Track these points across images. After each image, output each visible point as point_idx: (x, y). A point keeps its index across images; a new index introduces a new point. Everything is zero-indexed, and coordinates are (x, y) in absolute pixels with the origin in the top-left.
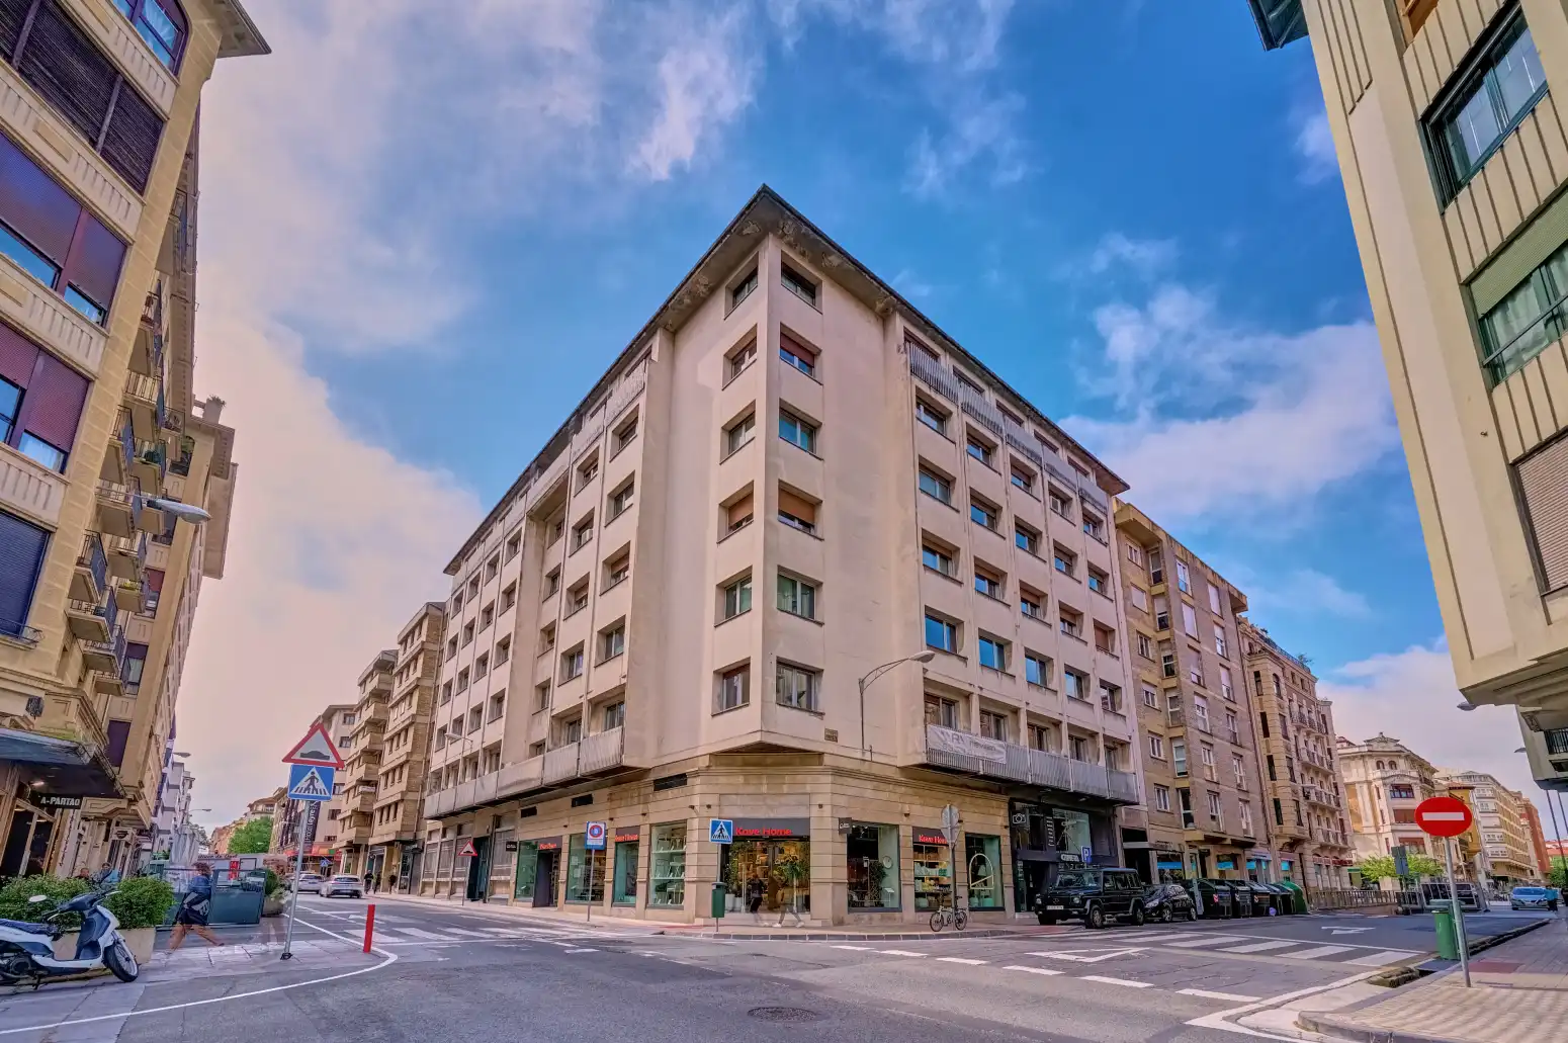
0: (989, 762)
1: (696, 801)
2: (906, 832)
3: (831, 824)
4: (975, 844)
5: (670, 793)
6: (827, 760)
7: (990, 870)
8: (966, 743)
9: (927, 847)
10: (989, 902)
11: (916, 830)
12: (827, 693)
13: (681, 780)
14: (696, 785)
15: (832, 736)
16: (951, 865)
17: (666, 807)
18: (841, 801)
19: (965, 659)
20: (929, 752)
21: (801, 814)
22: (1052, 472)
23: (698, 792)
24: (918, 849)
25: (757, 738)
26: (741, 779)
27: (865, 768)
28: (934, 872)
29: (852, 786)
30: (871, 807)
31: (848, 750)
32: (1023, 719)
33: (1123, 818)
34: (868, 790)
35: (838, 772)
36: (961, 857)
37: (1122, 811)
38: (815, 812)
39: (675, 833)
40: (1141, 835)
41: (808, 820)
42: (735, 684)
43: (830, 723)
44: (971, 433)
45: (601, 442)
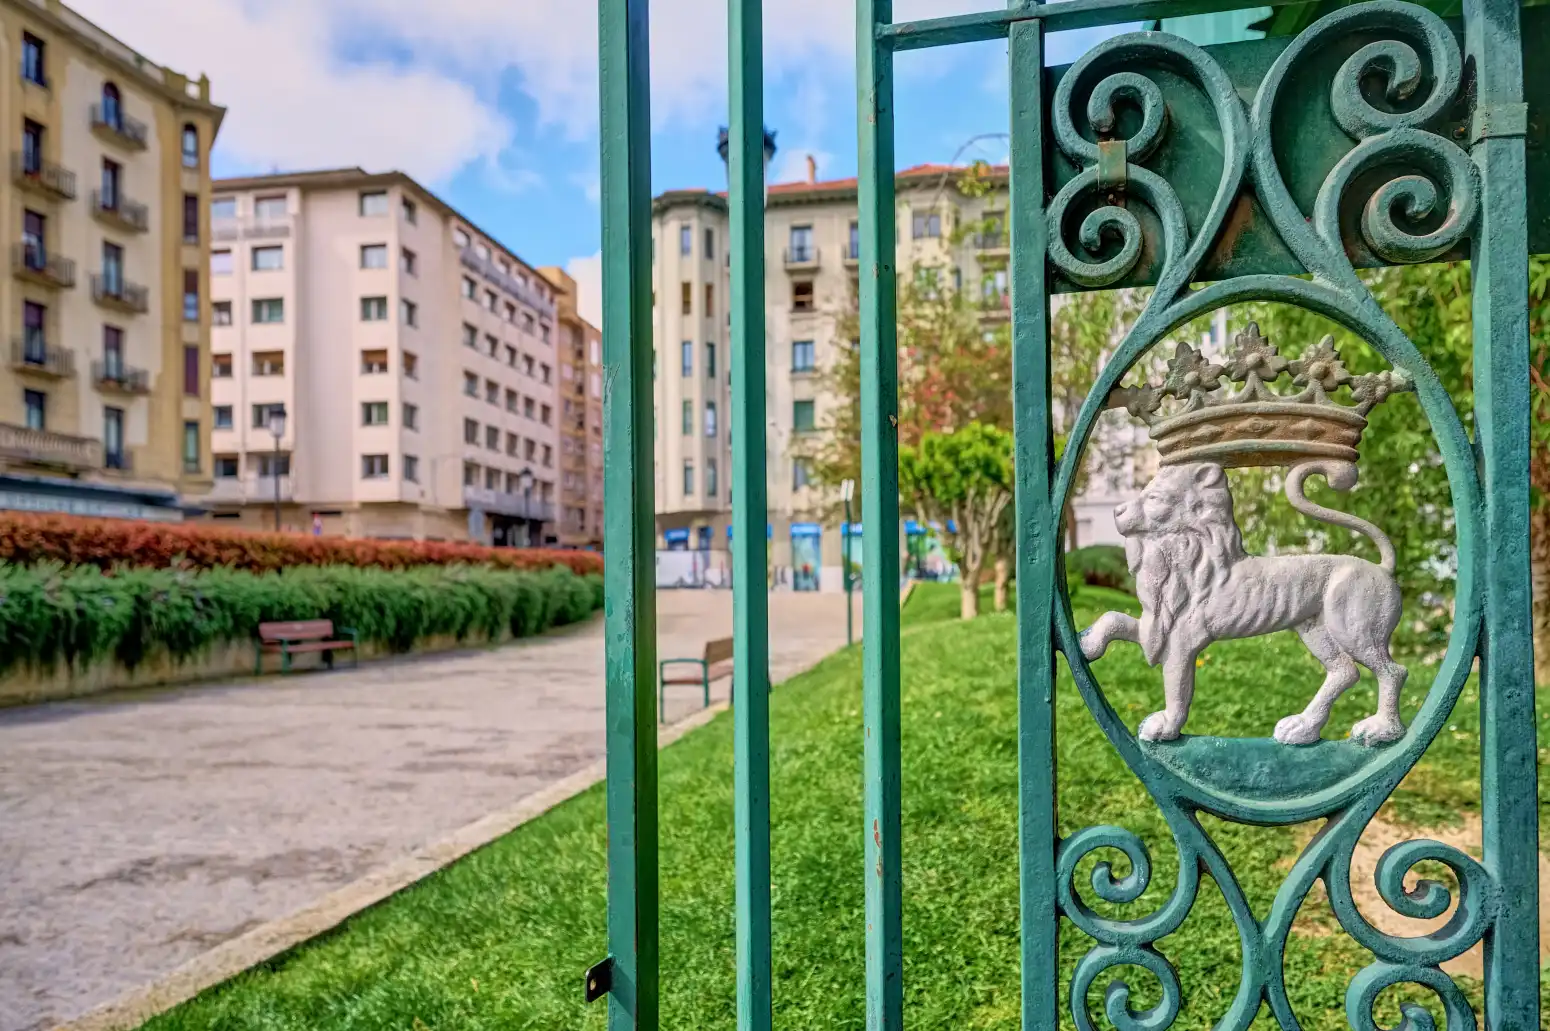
1: (351, 526)
6: (420, 508)
8: (481, 494)
12: (422, 470)
13: (337, 513)
14: (351, 518)
15: (422, 494)
18: (425, 527)
20: (465, 502)
22: (526, 302)
23: (352, 522)
25: (397, 499)
26: (374, 516)
27: (434, 510)
29: (430, 520)
31: (426, 502)
32: (503, 475)
35: (428, 513)
38: (415, 534)
42: (375, 465)
43: (422, 487)
44: (488, 292)
45: (235, 246)
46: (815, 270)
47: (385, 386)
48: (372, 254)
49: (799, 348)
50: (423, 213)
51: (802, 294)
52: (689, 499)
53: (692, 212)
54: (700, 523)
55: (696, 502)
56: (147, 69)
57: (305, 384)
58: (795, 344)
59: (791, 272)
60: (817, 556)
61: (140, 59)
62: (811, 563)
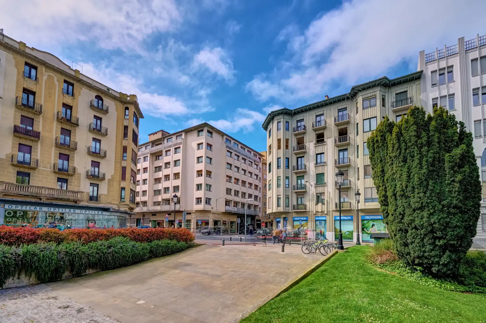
0: (234, 211)
1: (193, 217)
2: (222, 221)
3: (212, 221)
4: (232, 223)
5: (189, 215)
6: (212, 212)
7: (234, 227)
8: (232, 208)
9: (224, 223)
10: (233, 231)
11: (223, 221)
12: (212, 202)
13: (190, 213)
14: (193, 215)
15: (212, 208)
16: (228, 226)
17: (188, 217)
18: (213, 217)
19: (232, 195)
20: (226, 210)
21: (208, 219)
22: (249, 158)
23: (193, 216)
24: (223, 223)
25: (203, 209)
26: (199, 214)
27: (217, 212)
28: (225, 227)
29: (215, 215)
30: (217, 218)
31: (214, 210)
32: (240, 203)
33: (257, 218)
34: (217, 216)
35: (213, 213)
36: (229, 225)
37: (257, 216)
38: (210, 219)
39: (189, 221)
40: (260, 221)
41: (209, 220)
42: (199, 200)
43: (212, 206)
44: (236, 155)
45: (171, 148)
46: (325, 128)
47: (201, 180)
48: (201, 146)
49: (319, 156)
50: (215, 134)
51: (320, 139)
52: (279, 208)
53: (281, 116)
54: (284, 216)
55: (281, 209)
56: (110, 91)
57: (184, 181)
58: (317, 154)
59: (315, 130)
60: (325, 228)
61: (109, 89)
62: (323, 230)
